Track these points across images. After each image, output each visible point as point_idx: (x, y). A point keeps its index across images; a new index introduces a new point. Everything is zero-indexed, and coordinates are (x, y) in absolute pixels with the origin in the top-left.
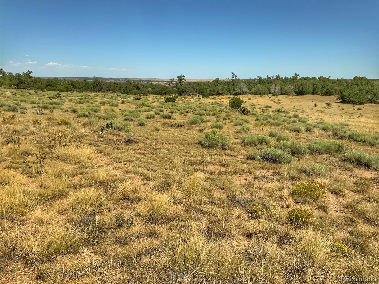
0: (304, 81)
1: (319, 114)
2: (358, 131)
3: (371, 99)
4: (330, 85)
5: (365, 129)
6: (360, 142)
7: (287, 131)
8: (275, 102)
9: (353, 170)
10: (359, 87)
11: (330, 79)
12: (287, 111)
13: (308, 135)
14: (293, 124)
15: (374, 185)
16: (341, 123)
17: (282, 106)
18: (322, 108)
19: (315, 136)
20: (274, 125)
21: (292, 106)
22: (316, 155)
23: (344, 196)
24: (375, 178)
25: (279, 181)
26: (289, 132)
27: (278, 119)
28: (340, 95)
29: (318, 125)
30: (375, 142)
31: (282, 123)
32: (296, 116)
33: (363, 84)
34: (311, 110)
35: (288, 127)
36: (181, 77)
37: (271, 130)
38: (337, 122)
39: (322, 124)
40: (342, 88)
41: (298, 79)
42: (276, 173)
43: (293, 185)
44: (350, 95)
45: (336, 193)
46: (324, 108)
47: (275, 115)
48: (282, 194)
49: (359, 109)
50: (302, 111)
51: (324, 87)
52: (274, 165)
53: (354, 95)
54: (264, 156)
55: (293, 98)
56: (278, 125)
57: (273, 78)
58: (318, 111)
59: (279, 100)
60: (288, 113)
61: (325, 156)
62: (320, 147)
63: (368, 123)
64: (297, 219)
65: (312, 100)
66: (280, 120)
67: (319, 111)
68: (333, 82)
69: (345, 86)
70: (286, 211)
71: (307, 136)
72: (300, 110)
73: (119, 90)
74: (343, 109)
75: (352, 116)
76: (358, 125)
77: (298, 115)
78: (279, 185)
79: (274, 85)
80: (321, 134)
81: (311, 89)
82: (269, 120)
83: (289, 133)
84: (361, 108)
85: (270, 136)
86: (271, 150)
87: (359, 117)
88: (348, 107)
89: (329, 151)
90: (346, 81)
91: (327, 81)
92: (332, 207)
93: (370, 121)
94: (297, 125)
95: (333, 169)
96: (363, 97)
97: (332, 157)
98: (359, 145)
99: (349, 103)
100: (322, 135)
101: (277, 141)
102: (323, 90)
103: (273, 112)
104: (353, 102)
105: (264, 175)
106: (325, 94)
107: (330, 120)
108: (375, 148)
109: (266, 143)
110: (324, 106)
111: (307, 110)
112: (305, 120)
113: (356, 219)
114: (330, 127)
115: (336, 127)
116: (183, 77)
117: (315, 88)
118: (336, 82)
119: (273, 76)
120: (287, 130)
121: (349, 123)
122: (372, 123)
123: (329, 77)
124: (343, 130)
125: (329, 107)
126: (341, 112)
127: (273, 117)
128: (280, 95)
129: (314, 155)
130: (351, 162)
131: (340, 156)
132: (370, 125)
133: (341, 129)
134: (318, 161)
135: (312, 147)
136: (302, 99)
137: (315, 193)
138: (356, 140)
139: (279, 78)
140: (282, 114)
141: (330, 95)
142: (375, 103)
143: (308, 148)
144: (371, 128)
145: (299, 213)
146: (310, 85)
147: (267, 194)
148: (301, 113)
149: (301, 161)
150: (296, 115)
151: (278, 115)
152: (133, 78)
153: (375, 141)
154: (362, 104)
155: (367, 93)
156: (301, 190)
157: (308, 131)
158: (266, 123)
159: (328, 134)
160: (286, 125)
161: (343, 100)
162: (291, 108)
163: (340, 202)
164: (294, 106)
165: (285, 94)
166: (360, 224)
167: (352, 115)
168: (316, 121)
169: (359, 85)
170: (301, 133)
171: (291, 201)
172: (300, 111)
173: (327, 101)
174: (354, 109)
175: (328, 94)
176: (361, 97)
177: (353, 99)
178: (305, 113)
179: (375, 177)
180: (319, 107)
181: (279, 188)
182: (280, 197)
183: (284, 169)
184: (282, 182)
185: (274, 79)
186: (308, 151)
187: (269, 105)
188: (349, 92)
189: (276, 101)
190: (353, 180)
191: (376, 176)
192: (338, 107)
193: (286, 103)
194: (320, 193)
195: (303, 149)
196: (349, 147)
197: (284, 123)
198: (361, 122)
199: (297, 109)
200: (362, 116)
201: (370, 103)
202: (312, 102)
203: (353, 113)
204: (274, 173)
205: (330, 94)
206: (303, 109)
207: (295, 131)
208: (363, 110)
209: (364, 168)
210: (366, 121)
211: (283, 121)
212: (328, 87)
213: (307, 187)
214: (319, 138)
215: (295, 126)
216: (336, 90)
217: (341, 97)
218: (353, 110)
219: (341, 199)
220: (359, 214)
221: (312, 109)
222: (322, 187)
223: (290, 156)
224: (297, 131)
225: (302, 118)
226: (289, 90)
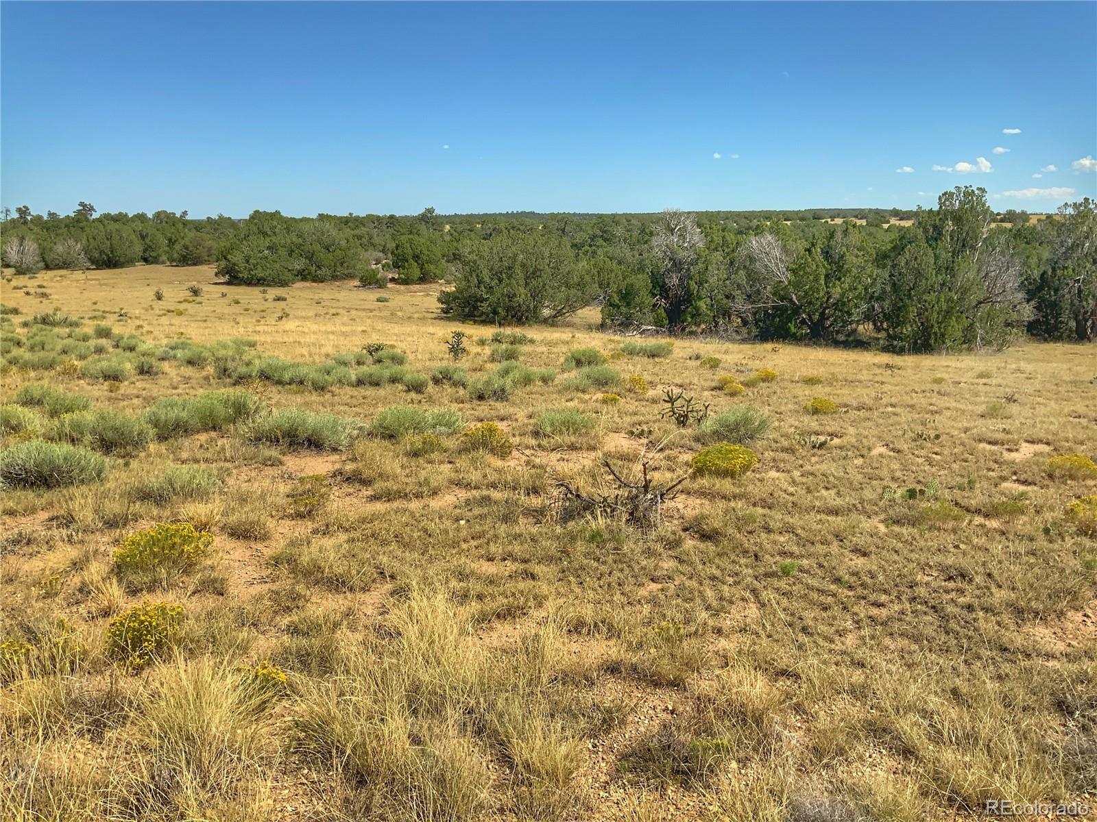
0: (113, 226)
1: (173, 321)
2: (282, 357)
3: (304, 270)
4: (192, 234)
5: (299, 350)
6: (290, 384)
7: (82, 382)
8: (28, 294)
9: (281, 463)
10: (268, 239)
11: (188, 218)
12: (74, 318)
13: (148, 386)
14: (96, 357)
15: (335, 488)
16: (237, 339)
17: (54, 305)
18: (180, 302)
19: (168, 384)
20: (35, 367)
21: (89, 303)
22: (176, 440)
23: (265, 537)
24: (337, 471)
25: (70, 540)
26: (89, 384)
27: (46, 347)
28: (223, 263)
29: (172, 353)
30: (326, 381)
31: (59, 358)
32: (104, 333)
33: (277, 230)
34: (147, 310)
35: (81, 368)
37: (26, 384)
38: (226, 339)
39: (183, 349)
40: (224, 243)
41: (94, 221)
42: (57, 518)
43: (116, 542)
44: (248, 262)
45: (242, 533)
46: (185, 301)
47: (35, 335)
48: (86, 579)
49: (278, 299)
50: (121, 315)
51: (175, 241)
52: (48, 496)
53: (259, 260)
54: (11, 473)
55: (87, 279)
56: (50, 366)
57: (9, 218)
58: (169, 311)
59: (40, 287)
60: (76, 324)
61: (203, 437)
62: (184, 414)
63: (304, 332)
64: (137, 642)
65: (148, 282)
66: (53, 350)
67: (173, 311)
68: (198, 226)
69: (231, 236)
70: (103, 625)
71: (144, 390)
72: (115, 313)
74: (237, 302)
75: (263, 317)
76: (281, 340)
77: (111, 329)
78: (73, 553)
79: (16, 241)
80: (185, 377)
81: (138, 248)
82: (16, 352)
83: (90, 387)
84: (283, 296)
85: (24, 404)
86: (31, 449)
87: (281, 318)
88: (250, 296)
89: (211, 423)
90: (232, 224)
91: (181, 226)
92: (237, 576)
93: (309, 328)
94: (109, 360)
95: (228, 469)
96: (284, 267)
97: (223, 437)
98: (288, 393)
99: (249, 283)
100: (187, 380)
101: (52, 417)
102: (174, 251)
103: (25, 325)
104: (259, 280)
105: (20, 534)
106: (180, 261)
107: (206, 333)
108: (328, 396)
109: (13, 428)
110: (182, 295)
111: (137, 312)
112: (133, 342)
113: (300, 588)
114: (206, 354)
115: (224, 352)
117: (150, 247)
118: (205, 227)
119: (7, 211)
120: (79, 378)
121: (256, 338)
122: (314, 333)
123: (185, 213)
124: (243, 358)
125: (198, 299)
126: (234, 311)
127: (28, 344)
128: (44, 272)
129: (171, 441)
130: (274, 440)
131: (243, 429)
132: (310, 338)
133: (238, 358)
134: (185, 455)
135: (163, 417)
136: (115, 281)
137: (183, 550)
138: (280, 382)
139: (29, 218)
140: (56, 330)
141: (195, 264)
142: (314, 281)
143: (150, 421)
144: (314, 344)
145: (142, 622)
146: (133, 236)
147: (34, 591)
148: (119, 321)
149: (134, 464)
150: (103, 330)
151: (44, 333)
153: (327, 377)
154: (283, 284)
155: (290, 255)
156: (141, 553)
157: (147, 372)
158: (7, 364)
159: (204, 373)
160: (76, 363)
161: (233, 277)
162: (83, 309)
163: (258, 556)
164: (95, 303)
165: (60, 268)
166: (314, 599)
167: (262, 314)
168: (165, 341)
169: (267, 234)
170: (126, 383)
171: (115, 591)
172: (116, 317)
173: (189, 281)
174: (266, 300)
175: (189, 263)
176: (277, 266)
177: (259, 273)
178: (129, 321)
179: (336, 468)
180: (170, 300)
181: (75, 564)
182: (81, 590)
183: (82, 501)
184: (82, 542)
185: (13, 221)
186: (152, 432)
187: (11, 304)
188: (246, 252)
189: (32, 291)
190: (284, 488)
191: (337, 466)
192: (224, 295)
193: (66, 296)
194: (197, 546)
195: (137, 428)
196: (264, 403)
197: (69, 359)
198: (287, 331)
199: (104, 312)
200: (288, 315)
201: (302, 280)
202: (148, 288)
203: (263, 311)
204: (51, 519)
205: (196, 262)
206: (122, 309)
207: (107, 377)
208: (290, 300)
209: (307, 453)
210: (301, 328)
211: (65, 352)
212: (186, 241)
213: (159, 540)
214: (180, 391)
215: (103, 363)
216: (210, 249)
217: (225, 268)
218: (264, 302)
219: (260, 546)
220: (307, 573)
221: (151, 306)
222: (202, 527)
223: (95, 458)
224: (113, 377)
225: (123, 338)
226: (69, 253)
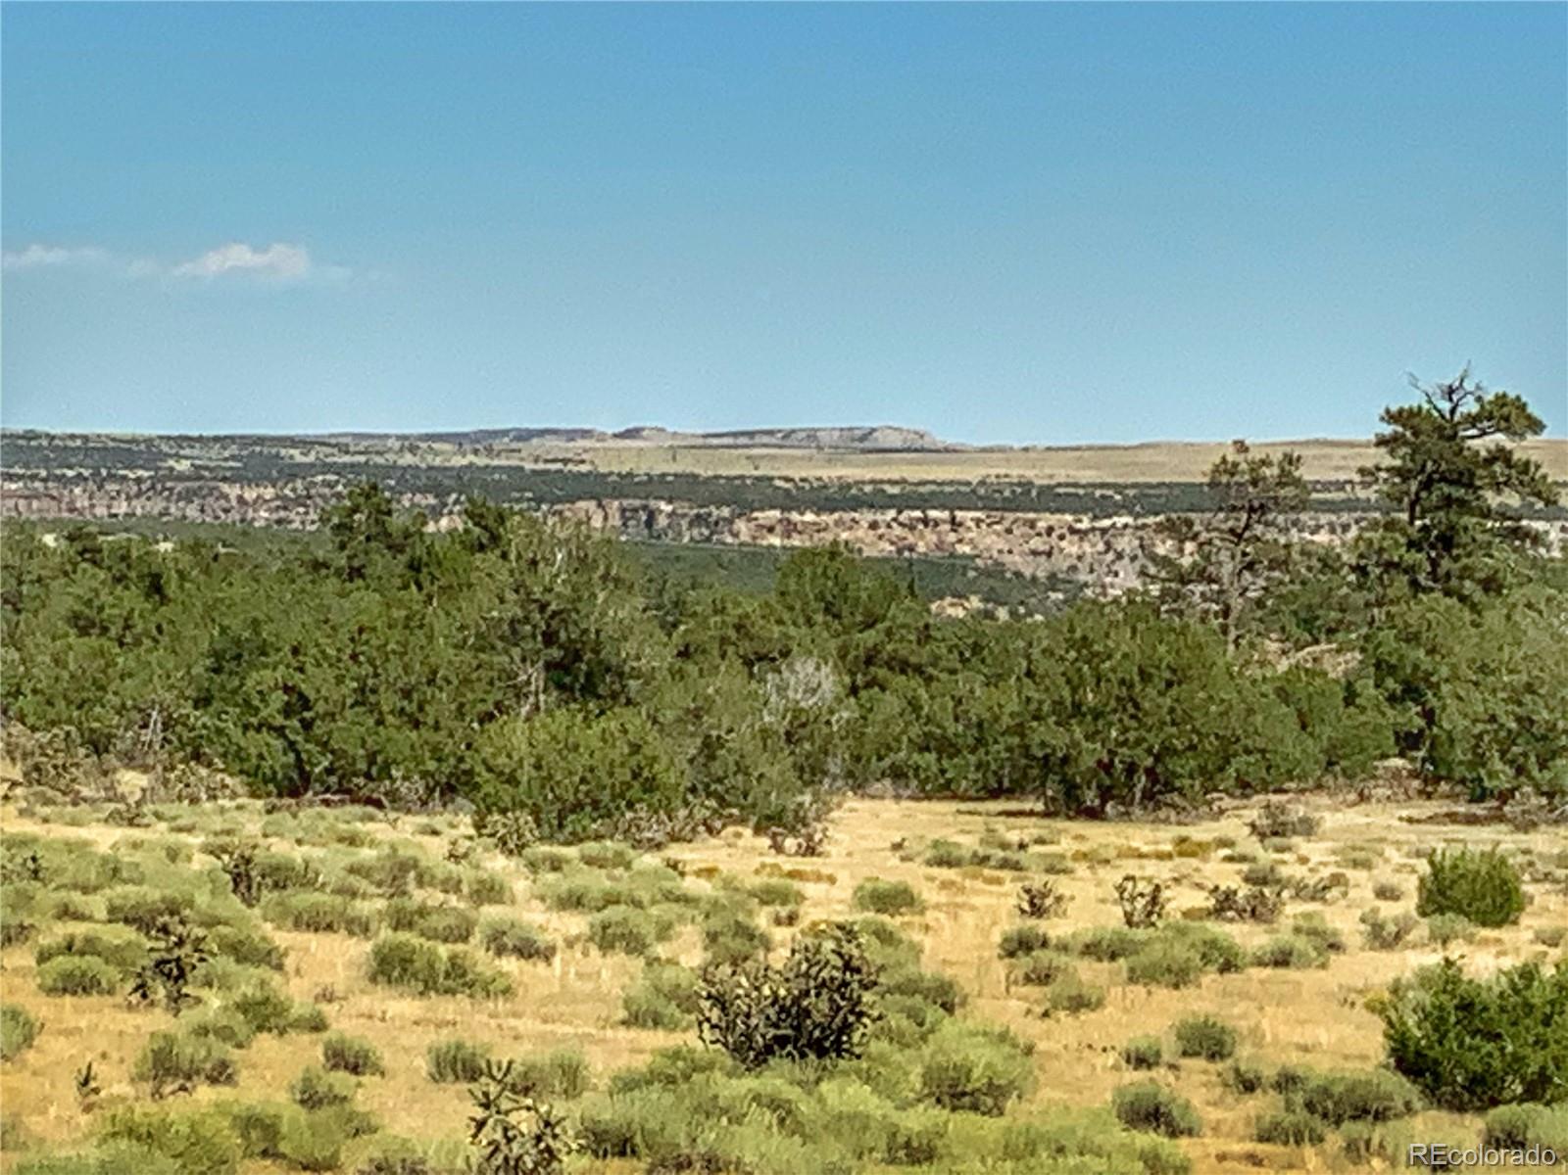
36: (1447, 431)
73: (203, 702)
116: (1505, 424)
152: (410, 444)
